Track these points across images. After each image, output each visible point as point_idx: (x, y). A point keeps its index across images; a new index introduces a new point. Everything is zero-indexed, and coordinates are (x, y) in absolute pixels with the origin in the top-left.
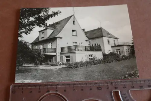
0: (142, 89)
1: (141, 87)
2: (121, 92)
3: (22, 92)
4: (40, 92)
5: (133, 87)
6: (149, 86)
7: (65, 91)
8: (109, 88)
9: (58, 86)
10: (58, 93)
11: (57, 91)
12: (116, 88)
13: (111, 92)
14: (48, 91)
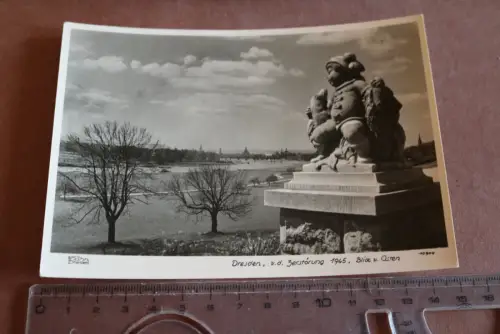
0: (464, 307)
1: (462, 300)
2: (394, 316)
3: (68, 309)
4: (126, 309)
5: (435, 301)
6: (489, 298)
7: (211, 308)
8: (355, 302)
9: (187, 293)
10: (186, 314)
11: (183, 308)
12: (379, 302)
13: (362, 317)
14: (154, 309)
